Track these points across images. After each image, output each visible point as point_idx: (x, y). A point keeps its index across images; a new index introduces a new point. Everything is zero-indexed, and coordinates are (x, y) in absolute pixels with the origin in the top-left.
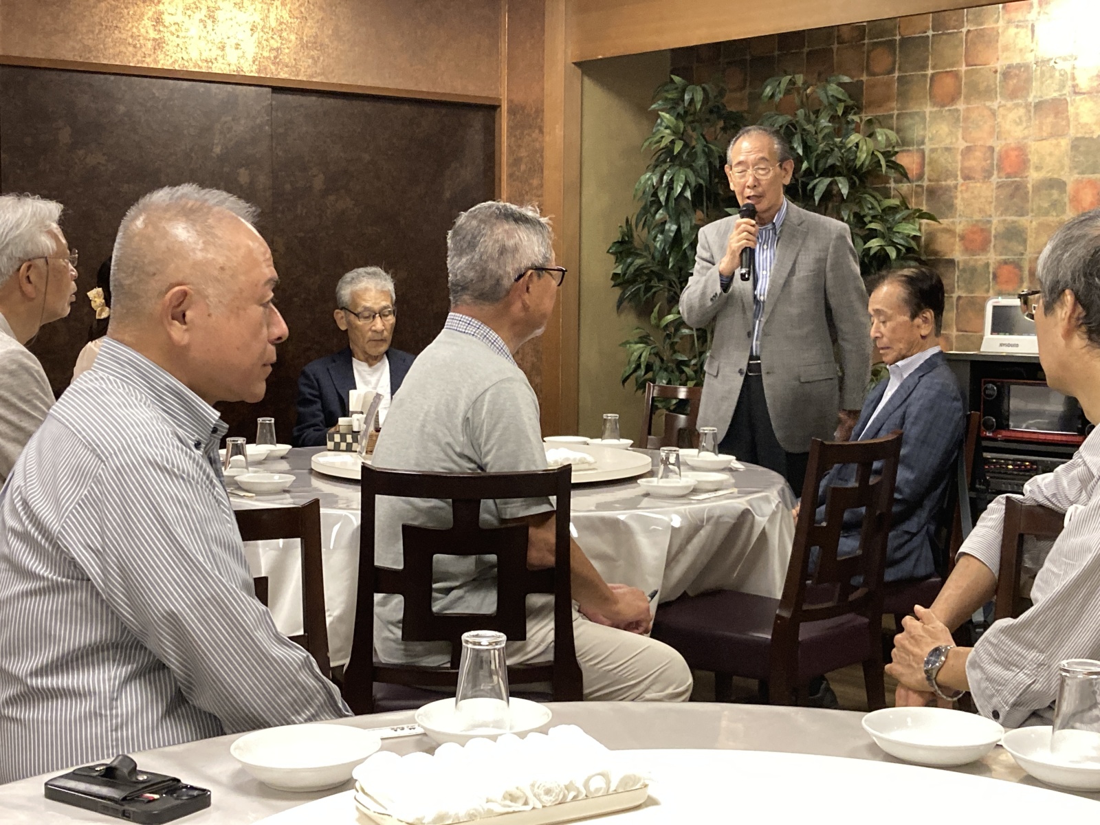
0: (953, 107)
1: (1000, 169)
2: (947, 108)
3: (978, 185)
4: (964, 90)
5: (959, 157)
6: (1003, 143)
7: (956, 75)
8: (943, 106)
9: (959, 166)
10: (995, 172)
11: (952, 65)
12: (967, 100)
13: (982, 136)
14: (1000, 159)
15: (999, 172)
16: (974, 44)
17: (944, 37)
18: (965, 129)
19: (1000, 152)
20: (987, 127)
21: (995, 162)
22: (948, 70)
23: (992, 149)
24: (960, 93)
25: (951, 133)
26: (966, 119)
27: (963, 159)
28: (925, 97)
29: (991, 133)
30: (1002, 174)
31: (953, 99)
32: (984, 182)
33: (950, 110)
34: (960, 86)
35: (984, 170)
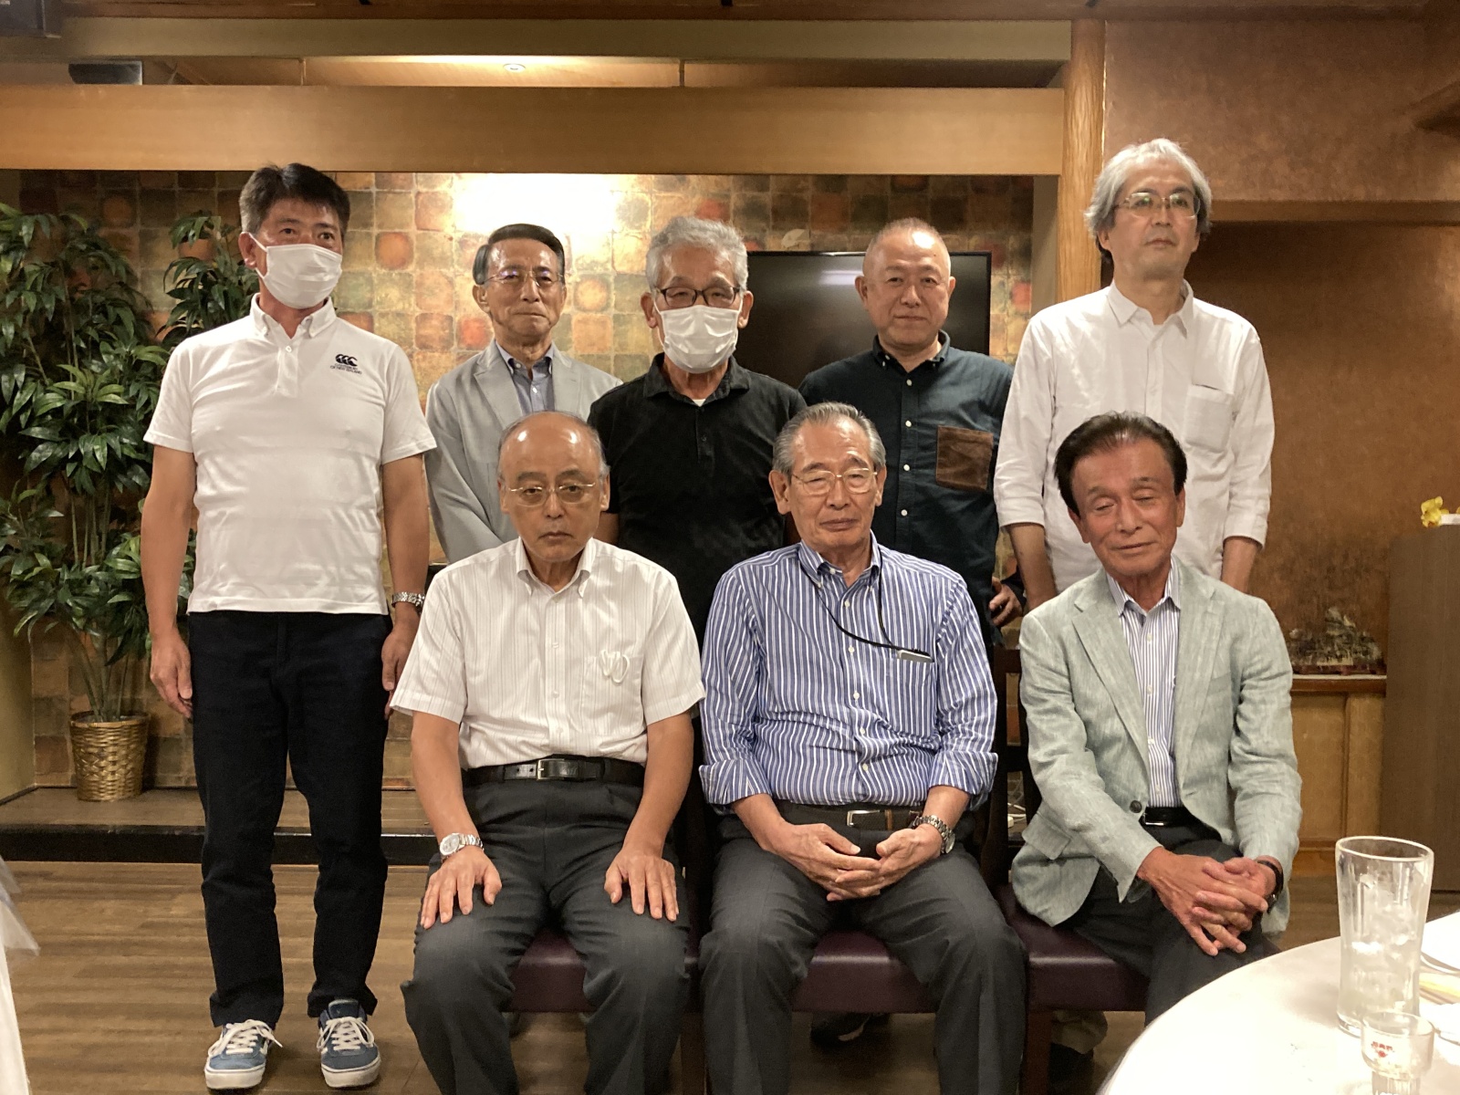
0: (404, 271)
1: (460, 340)
2: (396, 272)
3: (437, 354)
4: (416, 256)
5: (413, 325)
6: (462, 313)
7: (405, 238)
8: (392, 269)
9: (414, 333)
10: (455, 343)
11: (402, 226)
12: (421, 264)
13: (438, 303)
14: (460, 329)
15: (459, 343)
16: (426, 207)
17: (390, 196)
18: (419, 296)
19: (459, 322)
20: (444, 296)
21: (454, 332)
22: (397, 230)
23: (450, 319)
24: (411, 256)
25: (402, 299)
26: (420, 285)
27: (418, 328)
28: (370, 257)
29: (449, 301)
30: (462, 346)
31: (404, 262)
32: (442, 353)
33: (400, 274)
34: (411, 250)
35: (442, 339)
